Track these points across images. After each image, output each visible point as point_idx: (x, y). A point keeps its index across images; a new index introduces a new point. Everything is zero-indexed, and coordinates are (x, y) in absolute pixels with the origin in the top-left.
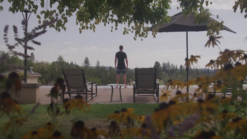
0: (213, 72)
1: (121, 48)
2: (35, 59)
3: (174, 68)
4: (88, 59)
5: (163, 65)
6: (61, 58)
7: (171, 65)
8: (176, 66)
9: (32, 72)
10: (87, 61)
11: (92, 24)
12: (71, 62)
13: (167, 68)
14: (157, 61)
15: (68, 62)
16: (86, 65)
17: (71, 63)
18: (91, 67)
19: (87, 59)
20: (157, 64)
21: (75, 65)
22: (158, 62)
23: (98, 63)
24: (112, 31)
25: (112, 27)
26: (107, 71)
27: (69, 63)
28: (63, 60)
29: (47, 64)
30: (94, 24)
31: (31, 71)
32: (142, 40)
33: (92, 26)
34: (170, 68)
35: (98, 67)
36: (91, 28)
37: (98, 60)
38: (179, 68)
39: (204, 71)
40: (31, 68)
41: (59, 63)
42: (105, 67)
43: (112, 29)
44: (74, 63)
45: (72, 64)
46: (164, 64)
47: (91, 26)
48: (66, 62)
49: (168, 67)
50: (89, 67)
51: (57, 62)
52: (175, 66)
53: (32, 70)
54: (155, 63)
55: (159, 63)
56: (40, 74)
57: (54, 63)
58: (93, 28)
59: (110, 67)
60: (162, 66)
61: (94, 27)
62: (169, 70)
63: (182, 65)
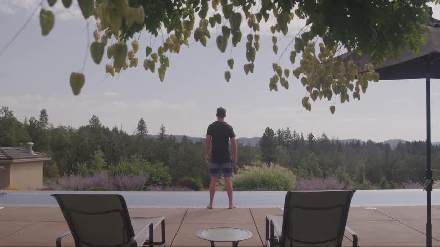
0: (366, 145)
1: (221, 113)
2: (48, 122)
3: (297, 139)
4: (144, 123)
5: (279, 134)
6: (95, 120)
7: (292, 133)
8: (302, 135)
9: (32, 152)
10: (142, 126)
11: (155, 51)
12: (114, 127)
13: (285, 139)
14: (268, 128)
15: (107, 128)
16: (141, 133)
17: (113, 129)
18: (149, 135)
19: (142, 122)
20: (269, 131)
21: (121, 132)
22: (270, 128)
23: (163, 129)
24: (227, 76)
25: (231, 63)
26: (178, 145)
27: (111, 129)
28: (99, 123)
29: (71, 130)
30: (160, 50)
31: (30, 151)
32: (333, 109)
33: (154, 56)
34: (290, 140)
35: (162, 137)
36: (149, 65)
37: (162, 125)
38: (306, 138)
39: (351, 144)
40: (30, 145)
41: (92, 128)
42: (174, 136)
43: (229, 69)
44: (119, 129)
45: (115, 130)
46: (279, 132)
47: (150, 58)
48: (104, 127)
49: (287, 138)
50: (145, 137)
51: (88, 126)
52: (300, 134)
53: (31, 148)
54: (266, 130)
55: (273, 131)
56: (49, 157)
57: (82, 129)
58: (158, 65)
59: (185, 136)
60: (277, 136)
61: (165, 62)
62: (289, 143)
63: (311, 134)
